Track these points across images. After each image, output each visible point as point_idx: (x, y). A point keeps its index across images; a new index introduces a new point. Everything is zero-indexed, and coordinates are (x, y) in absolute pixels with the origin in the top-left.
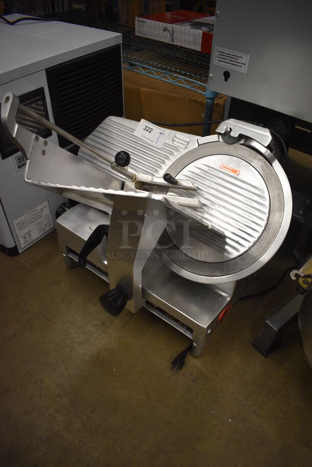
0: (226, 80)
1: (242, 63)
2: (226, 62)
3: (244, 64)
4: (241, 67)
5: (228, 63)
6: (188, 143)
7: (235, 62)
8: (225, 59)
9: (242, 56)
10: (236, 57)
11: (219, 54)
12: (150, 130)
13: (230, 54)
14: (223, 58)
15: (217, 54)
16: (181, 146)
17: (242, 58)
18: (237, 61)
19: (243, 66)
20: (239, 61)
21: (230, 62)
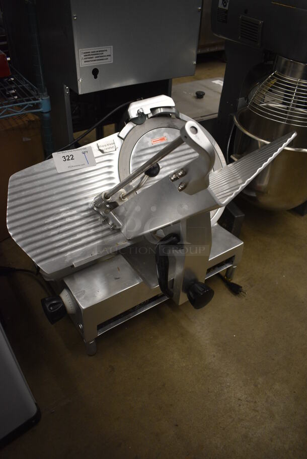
0: (96, 77)
1: (108, 56)
2: (92, 61)
3: (109, 56)
4: (107, 59)
5: (95, 60)
6: (114, 143)
7: (100, 57)
8: (91, 58)
9: (105, 49)
10: (101, 52)
11: (85, 56)
12: (70, 158)
13: (95, 52)
14: (89, 58)
15: (83, 56)
16: (111, 150)
17: (106, 50)
18: (102, 55)
19: (109, 57)
20: (104, 55)
21: (97, 59)
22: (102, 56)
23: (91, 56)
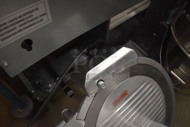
1: (41, 16)
3: (44, 14)
4: (42, 20)
7: (29, 22)
9: (35, 8)
10: (27, 16)
17: (37, 9)
18: (32, 18)
19: (45, 18)
20: (34, 17)
21: (22, 28)
22: (32, 20)
23: (12, 28)
